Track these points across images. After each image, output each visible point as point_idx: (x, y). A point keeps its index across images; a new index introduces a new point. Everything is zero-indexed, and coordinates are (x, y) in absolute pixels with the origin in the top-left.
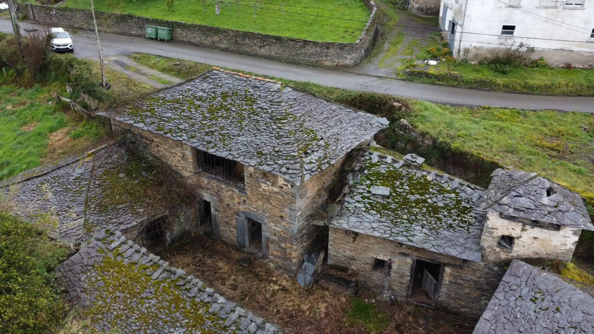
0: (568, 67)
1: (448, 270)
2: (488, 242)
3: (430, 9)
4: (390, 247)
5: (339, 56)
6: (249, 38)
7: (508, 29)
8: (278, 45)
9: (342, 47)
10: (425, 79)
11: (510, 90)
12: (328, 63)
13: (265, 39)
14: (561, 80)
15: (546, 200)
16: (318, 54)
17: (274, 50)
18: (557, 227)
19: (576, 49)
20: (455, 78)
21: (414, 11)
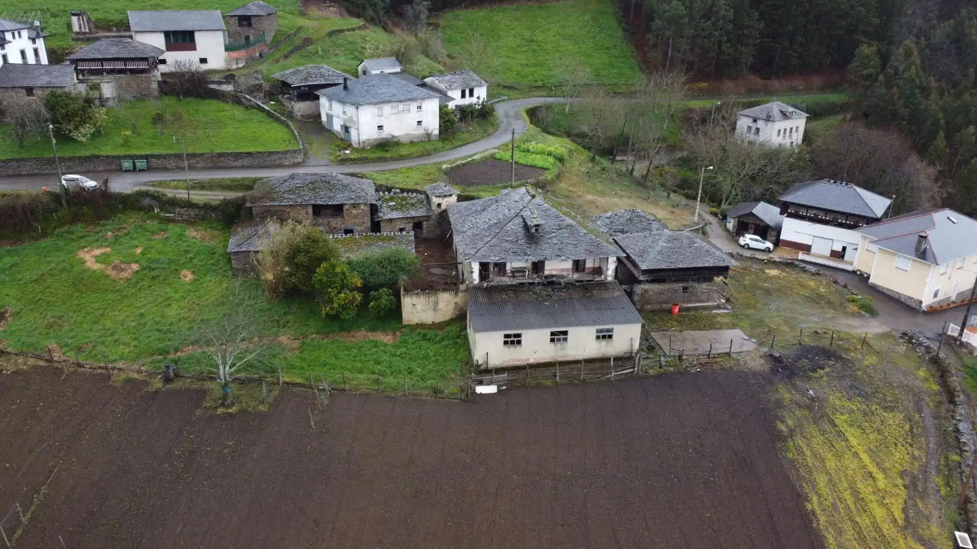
0: (412, 142)
1: (424, 223)
2: (434, 207)
3: (309, 115)
4: (404, 221)
5: (294, 157)
6: (224, 156)
7: (380, 127)
8: (249, 158)
9: (295, 152)
10: (351, 162)
11: (394, 159)
12: (287, 163)
13: (237, 156)
14: (413, 150)
15: (446, 189)
16: (280, 159)
17: (246, 162)
18: (451, 195)
19: (413, 133)
20: (366, 158)
21: (299, 118)
